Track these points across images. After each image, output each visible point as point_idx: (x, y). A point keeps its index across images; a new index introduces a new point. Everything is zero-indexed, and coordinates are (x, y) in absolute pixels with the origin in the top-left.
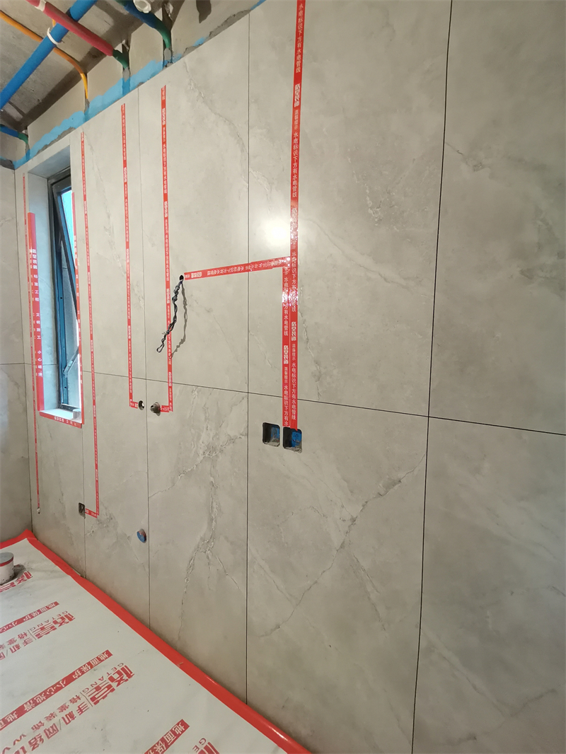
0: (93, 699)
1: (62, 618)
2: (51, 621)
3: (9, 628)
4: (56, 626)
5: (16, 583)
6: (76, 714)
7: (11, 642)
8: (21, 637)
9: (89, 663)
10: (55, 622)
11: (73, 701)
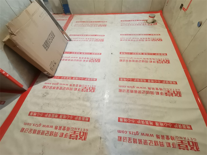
0: (157, 62)
1: (159, 39)
2: (156, 38)
3: (147, 35)
4: (157, 40)
5: (152, 25)
6: (152, 62)
7: (146, 38)
8: (149, 38)
9: (160, 54)
10: (157, 39)
11: (153, 59)
